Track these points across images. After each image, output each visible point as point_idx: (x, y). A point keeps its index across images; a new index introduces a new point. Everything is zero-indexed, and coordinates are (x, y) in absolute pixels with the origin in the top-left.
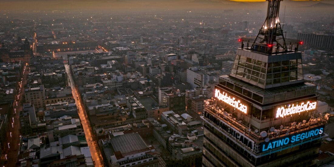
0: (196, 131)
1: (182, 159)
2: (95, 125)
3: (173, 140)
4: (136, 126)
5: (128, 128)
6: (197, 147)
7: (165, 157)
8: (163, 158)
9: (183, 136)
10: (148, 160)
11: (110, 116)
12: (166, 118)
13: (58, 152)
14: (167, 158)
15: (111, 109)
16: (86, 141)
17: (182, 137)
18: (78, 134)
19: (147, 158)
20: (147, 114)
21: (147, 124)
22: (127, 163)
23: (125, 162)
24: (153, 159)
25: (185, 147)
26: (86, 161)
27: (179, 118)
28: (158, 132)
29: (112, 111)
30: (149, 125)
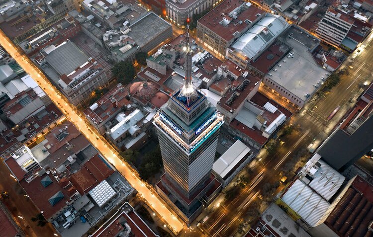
0: (127, 22)
1: (123, 60)
2: (14, 38)
3: (108, 39)
4: (62, 28)
5: (54, 33)
6: (134, 43)
7: (105, 57)
8: (104, 59)
9: (116, 31)
10: (94, 74)
11: (23, 18)
12: (90, 9)
13: (3, 93)
14: (108, 58)
15: (19, 9)
16: (22, 68)
17: (116, 33)
18: (7, 63)
19: (93, 72)
20: (66, 6)
21: (72, 22)
22: (77, 84)
23: (75, 84)
24: (98, 71)
25: (123, 46)
26: (37, 93)
27: (105, 7)
28: (89, 29)
29: (21, 10)
30: (74, 23)
